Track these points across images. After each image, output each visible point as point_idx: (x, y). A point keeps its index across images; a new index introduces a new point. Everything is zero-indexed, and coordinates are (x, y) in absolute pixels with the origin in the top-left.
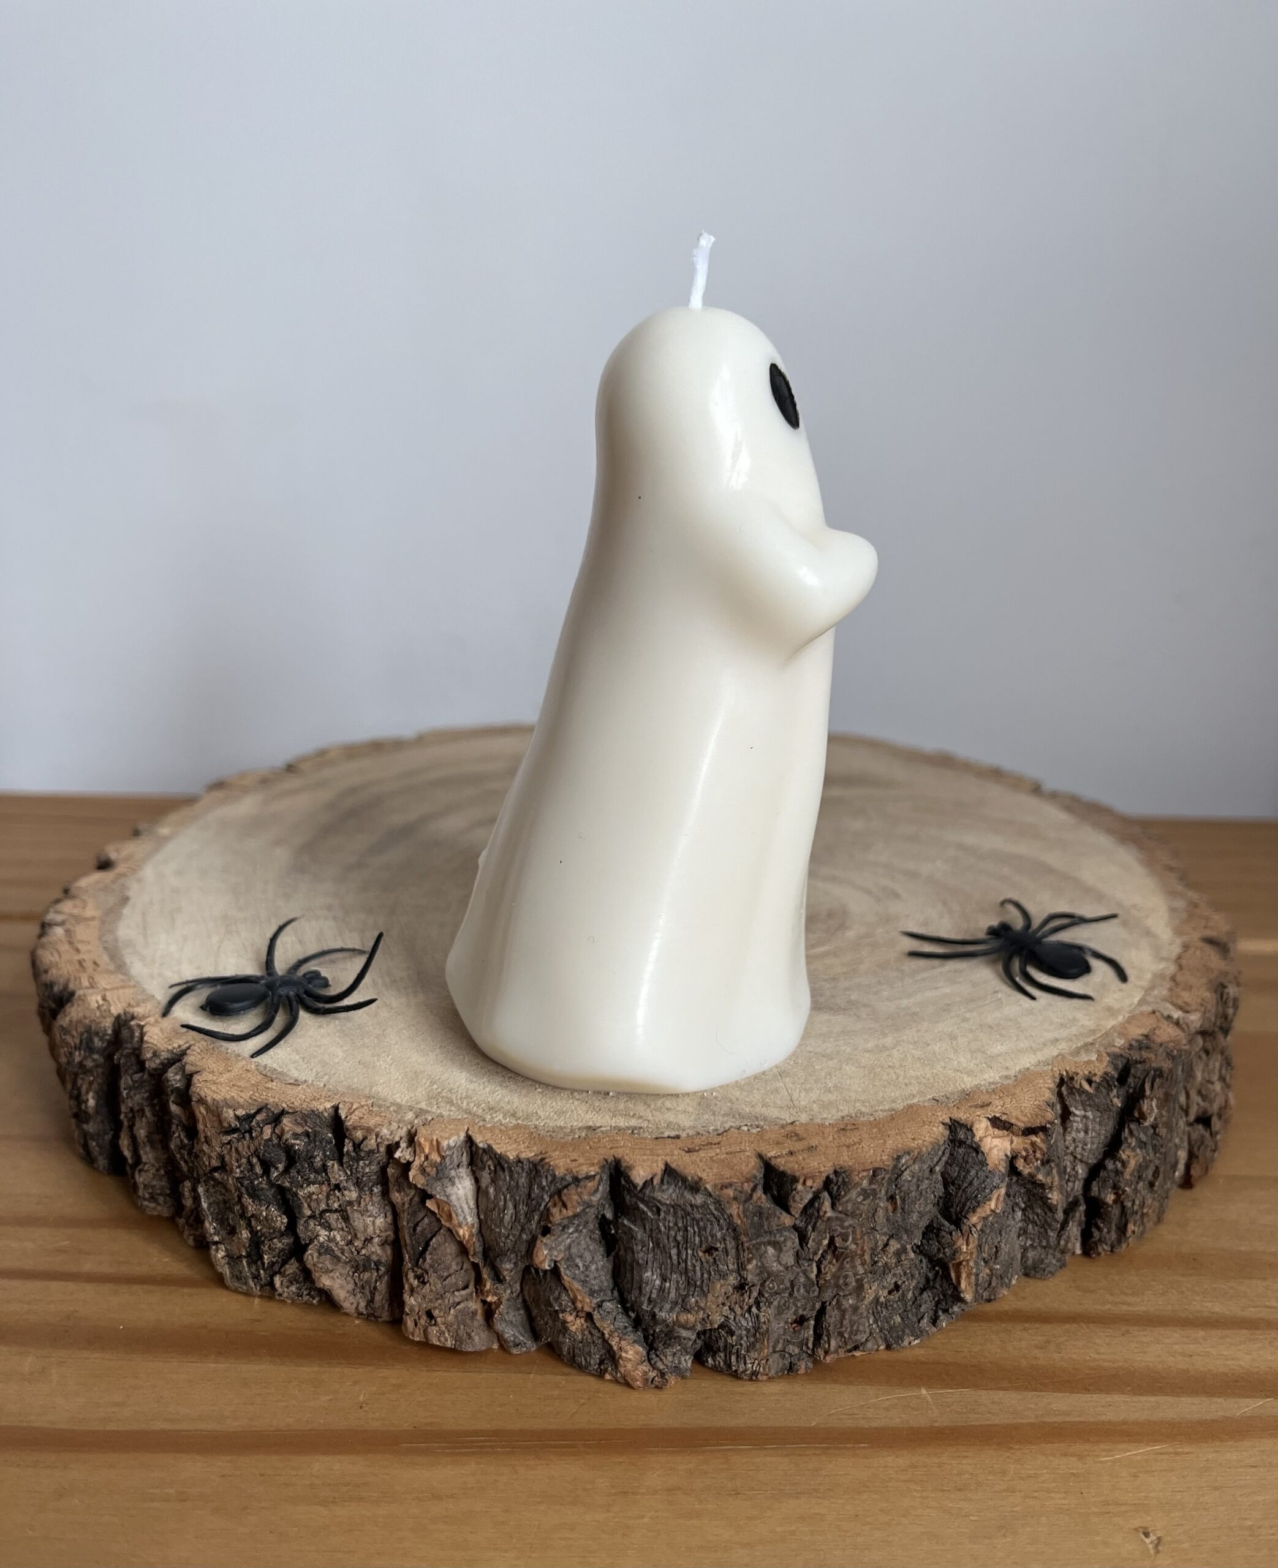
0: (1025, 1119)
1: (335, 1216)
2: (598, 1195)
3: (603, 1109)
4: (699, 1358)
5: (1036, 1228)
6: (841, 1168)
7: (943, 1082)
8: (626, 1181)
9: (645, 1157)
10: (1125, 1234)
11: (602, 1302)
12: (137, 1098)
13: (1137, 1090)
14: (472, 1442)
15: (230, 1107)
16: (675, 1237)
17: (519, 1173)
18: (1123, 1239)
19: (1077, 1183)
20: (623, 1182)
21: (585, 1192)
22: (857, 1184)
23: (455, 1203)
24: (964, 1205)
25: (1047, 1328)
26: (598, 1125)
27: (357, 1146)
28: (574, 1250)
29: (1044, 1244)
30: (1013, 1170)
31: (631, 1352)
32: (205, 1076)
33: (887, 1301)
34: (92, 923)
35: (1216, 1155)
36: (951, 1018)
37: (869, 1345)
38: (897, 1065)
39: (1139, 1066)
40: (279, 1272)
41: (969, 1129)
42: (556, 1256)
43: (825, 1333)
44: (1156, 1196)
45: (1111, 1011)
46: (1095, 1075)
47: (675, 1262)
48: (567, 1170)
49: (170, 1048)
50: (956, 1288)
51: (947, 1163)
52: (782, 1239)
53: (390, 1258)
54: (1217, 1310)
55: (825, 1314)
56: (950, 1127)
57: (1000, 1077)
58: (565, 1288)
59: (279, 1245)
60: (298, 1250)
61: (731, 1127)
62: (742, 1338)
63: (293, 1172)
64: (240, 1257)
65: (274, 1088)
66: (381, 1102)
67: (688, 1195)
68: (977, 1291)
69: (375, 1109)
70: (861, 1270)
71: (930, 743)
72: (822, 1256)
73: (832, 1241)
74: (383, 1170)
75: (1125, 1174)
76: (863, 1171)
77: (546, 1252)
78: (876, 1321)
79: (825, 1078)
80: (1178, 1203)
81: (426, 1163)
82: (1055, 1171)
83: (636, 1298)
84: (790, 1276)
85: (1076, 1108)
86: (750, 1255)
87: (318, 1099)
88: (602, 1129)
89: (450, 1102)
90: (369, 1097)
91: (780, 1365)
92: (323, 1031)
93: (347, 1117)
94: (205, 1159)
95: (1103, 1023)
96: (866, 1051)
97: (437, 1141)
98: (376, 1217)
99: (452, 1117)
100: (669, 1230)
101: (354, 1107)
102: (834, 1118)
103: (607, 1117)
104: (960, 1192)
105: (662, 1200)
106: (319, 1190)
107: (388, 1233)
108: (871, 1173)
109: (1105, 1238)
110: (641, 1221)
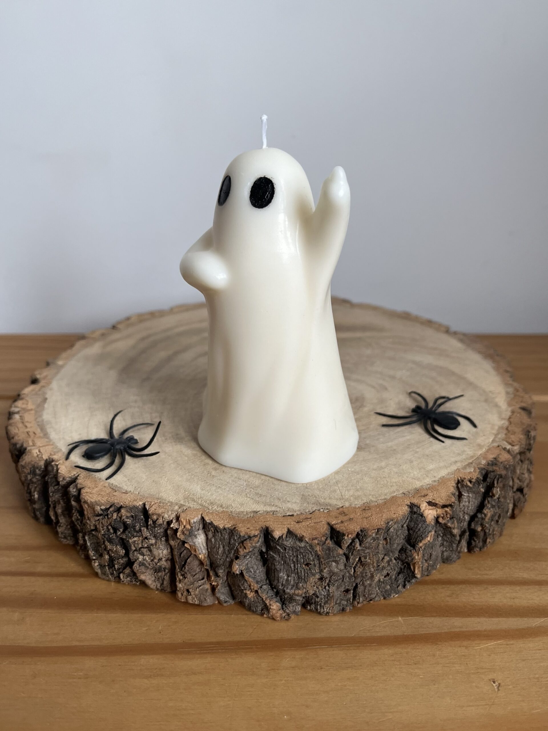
0: (442, 501)
1: (146, 550)
2: (259, 543)
3: (260, 502)
4: (304, 606)
5: (448, 543)
6: (364, 529)
7: (407, 484)
8: (271, 537)
9: (279, 526)
10: (486, 543)
11: (262, 585)
12: (57, 496)
13: (491, 484)
14: (208, 647)
15: (98, 505)
16: (293, 559)
17: (224, 534)
18: (485, 545)
19: (465, 523)
20: (270, 537)
21: (253, 542)
22: (370, 536)
23: (198, 545)
24: (417, 539)
25: (452, 587)
26: (258, 510)
27: (154, 522)
28: (249, 565)
29: (451, 549)
30: (437, 523)
31: (275, 606)
32: (86, 490)
33: (384, 580)
34: (31, 412)
35: (526, 504)
36: (411, 452)
37: (376, 599)
38: (387, 476)
39: (492, 473)
40: (122, 572)
41: (419, 507)
42: (242, 568)
43: (358, 595)
44: (499, 526)
45: (480, 446)
46: (473, 479)
47: (293, 569)
49: (70, 476)
50: (413, 572)
51: (409, 522)
52: (339, 559)
53: (170, 566)
54: (525, 576)
55: (357, 588)
56: (410, 506)
57: (432, 481)
58: (246, 580)
59: (122, 561)
60: (130, 564)
61: (316, 510)
62: (322, 599)
63: (127, 532)
64: (105, 566)
65: (117, 495)
66: (164, 501)
67: (298, 543)
68: (422, 573)
69: (161, 505)
70: (372, 570)
71: (399, 307)
72: (356, 565)
73: (360, 559)
74: (166, 531)
75: (486, 519)
76: (373, 530)
77: (237, 567)
78: (379, 589)
79: (356, 483)
80: (509, 526)
81: (184, 529)
82: (455, 522)
83: (276, 584)
84: (342, 573)
85: (465, 493)
86: (325, 566)
87: (136, 500)
88: (260, 512)
89: (194, 500)
90: (158, 499)
91: (339, 609)
92: (137, 465)
93: (149, 509)
94: (88, 526)
95: (477, 452)
96: (374, 470)
97: (189, 519)
98: (163, 550)
99: (195, 508)
100: (290, 557)
101: (152, 504)
102: (360, 504)
103: (262, 506)
104: (415, 533)
105: (287, 545)
106: (138, 539)
107: (169, 556)
108: (376, 530)
109: (477, 545)
110: (278, 553)
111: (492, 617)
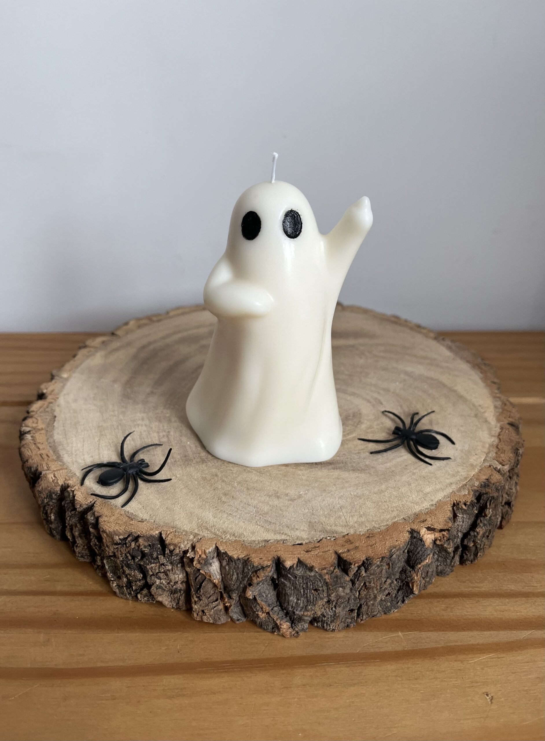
0: (441, 527)
1: (162, 574)
2: (272, 573)
3: (270, 530)
4: (311, 624)
5: (442, 559)
6: (369, 557)
7: (407, 509)
8: (282, 566)
9: (290, 556)
10: (477, 557)
11: (274, 607)
12: (74, 520)
13: (484, 505)
14: (225, 666)
15: (117, 535)
16: (303, 586)
17: (239, 563)
18: (476, 558)
19: (458, 539)
20: (281, 566)
21: (266, 572)
22: (375, 563)
23: (213, 572)
24: (416, 561)
25: (447, 600)
26: (269, 539)
27: (171, 552)
28: (261, 591)
29: (445, 564)
30: (435, 545)
31: (285, 625)
32: (104, 518)
33: (385, 599)
34: (42, 432)
36: (408, 473)
37: (378, 615)
38: (388, 500)
39: (485, 495)
40: (140, 593)
41: (419, 533)
42: (255, 594)
43: (361, 614)
45: (473, 466)
46: (468, 502)
47: (303, 594)
48: (259, 563)
49: (87, 503)
50: (412, 590)
51: (409, 546)
52: (345, 585)
53: (185, 587)
54: (513, 589)
55: (362, 608)
56: (411, 532)
57: (429, 505)
58: (258, 603)
59: (140, 584)
60: (148, 586)
61: (323, 538)
62: (328, 618)
63: (145, 560)
64: (123, 587)
65: (134, 524)
66: (179, 530)
67: (308, 572)
68: (420, 589)
69: (177, 534)
70: (376, 592)
72: (361, 589)
73: (365, 583)
74: (182, 558)
75: (478, 536)
76: (378, 558)
77: (251, 593)
78: (381, 606)
79: (359, 509)
80: (498, 536)
81: (200, 559)
82: (451, 542)
83: (287, 606)
84: (348, 596)
85: (460, 514)
86: (333, 591)
87: (153, 529)
88: (271, 541)
89: (207, 529)
90: (173, 527)
91: (344, 626)
92: (149, 491)
93: (165, 538)
94: (107, 552)
95: (470, 473)
96: (375, 493)
97: (204, 550)
98: (179, 575)
99: (209, 537)
100: (300, 584)
101: (168, 533)
102: (364, 531)
103: (272, 535)
104: (415, 555)
105: (298, 574)
106: (155, 566)
107: (184, 579)
108: (381, 558)
109: (469, 558)
110: (289, 580)
111: (484, 631)
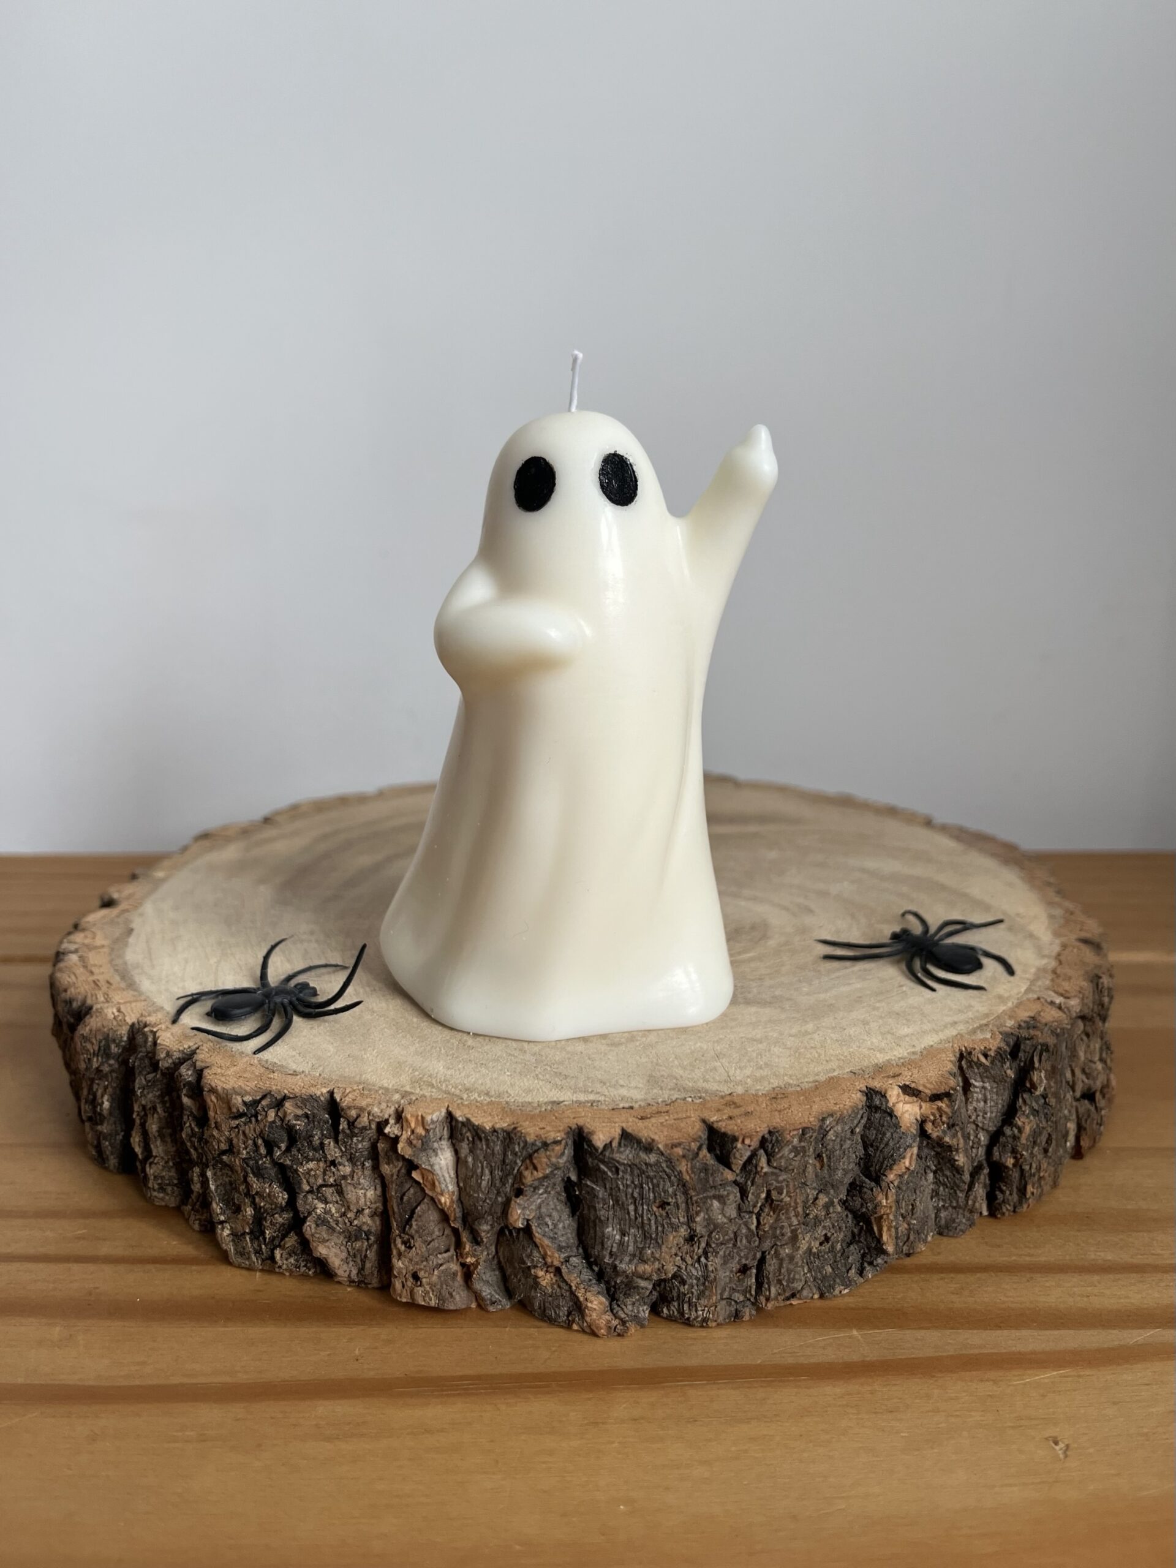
0: (931, 1086)
1: (331, 1190)
2: (565, 1158)
3: (565, 1088)
4: (655, 1310)
5: (947, 1190)
6: (774, 1128)
7: (859, 1058)
8: (588, 1146)
9: (604, 1124)
10: (1025, 1196)
11: (569, 1257)
12: (150, 1095)
13: (1027, 1063)
15: (239, 1094)
16: (632, 1194)
17: (494, 1142)
18: (1024, 1200)
19: (980, 1149)
20: (586, 1147)
21: (553, 1154)
22: (789, 1142)
23: (439, 1172)
24: (882, 1163)
25: (961, 1277)
26: (561, 1099)
27: (351, 1124)
28: (543, 1210)
29: (955, 1204)
30: (923, 1133)
31: (595, 1303)
32: (214, 1070)
33: (819, 1251)
34: (102, 950)
35: (1102, 1127)
36: (863, 1007)
37: (805, 1293)
38: (819, 1045)
39: (1028, 1042)
40: (279, 1246)
41: (884, 1096)
42: (528, 1215)
43: (766, 1280)
44: (1051, 1161)
45: (1001, 999)
46: (990, 1050)
47: (633, 1217)
48: (537, 1137)
49: (181, 1048)
50: (879, 1240)
51: (865, 1127)
52: (726, 1193)
53: (379, 1228)
54: (1109, 1258)
55: (765, 1263)
56: (867, 1094)
57: (908, 1053)
58: (536, 1246)
59: (280, 1220)
60: (297, 1223)
61: (677, 1099)
62: (693, 1287)
63: (294, 1151)
64: (244, 1233)
65: (276, 1078)
66: (370, 1087)
67: (643, 1155)
68: (897, 1244)
69: (366, 1092)
70: (795, 1222)
71: (831, 787)
72: (761, 1209)
73: (769, 1193)
74: (374, 1146)
75: (1022, 1139)
76: (794, 1130)
77: (519, 1212)
78: (810, 1271)
79: (757, 1057)
80: (1072, 1171)
81: (412, 1137)
82: (959, 1134)
83: (599, 1252)
84: (733, 1227)
85: (976, 1080)
86: (698, 1209)
87: (316, 1086)
88: (565, 1103)
89: (433, 1086)
90: (360, 1083)
91: (727, 1313)
93: (341, 1100)
94: (214, 1143)
95: (995, 1008)
96: (791, 1036)
97: (422, 1117)
98: (367, 1190)
99: (434, 1097)
100: (627, 1188)
101: (348, 1091)
102: (766, 1089)
103: (569, 1094)
104: (878, 1153)
105: (620, 1160)
106: (316, 1166)
107: (378, 1204)
108: (801, 1132)
109: (1008, 1200)
110: (603, 1181)
111: (1046, 1329)
